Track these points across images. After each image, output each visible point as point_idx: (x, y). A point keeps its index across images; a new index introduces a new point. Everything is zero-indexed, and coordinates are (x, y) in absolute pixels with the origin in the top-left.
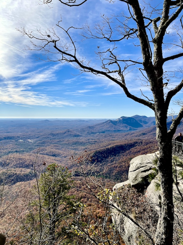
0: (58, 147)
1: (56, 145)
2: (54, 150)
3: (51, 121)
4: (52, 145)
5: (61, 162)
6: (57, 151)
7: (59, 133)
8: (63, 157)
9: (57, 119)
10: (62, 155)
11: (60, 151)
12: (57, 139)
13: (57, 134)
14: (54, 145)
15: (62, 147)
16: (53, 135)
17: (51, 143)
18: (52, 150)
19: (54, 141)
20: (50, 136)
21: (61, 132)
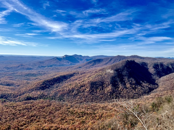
0: (12, 78)
1: (10, 76)
2: (8, 81)
3: (5, 57)
4: (7, 77)
5: (14, 90)
6: (11, 81)
7: (13, 67)
8: (16, 86)
9: (11, 55)
10: (15, 84)
11: (14, 81)
12: (11, 72)
13: (11, 67)
14: (8, 76)
15: (16, 78)
17: (5, 75)
18: (7, 80)
19: (8, 73)
20: (4, 69)
21: (15, 66)
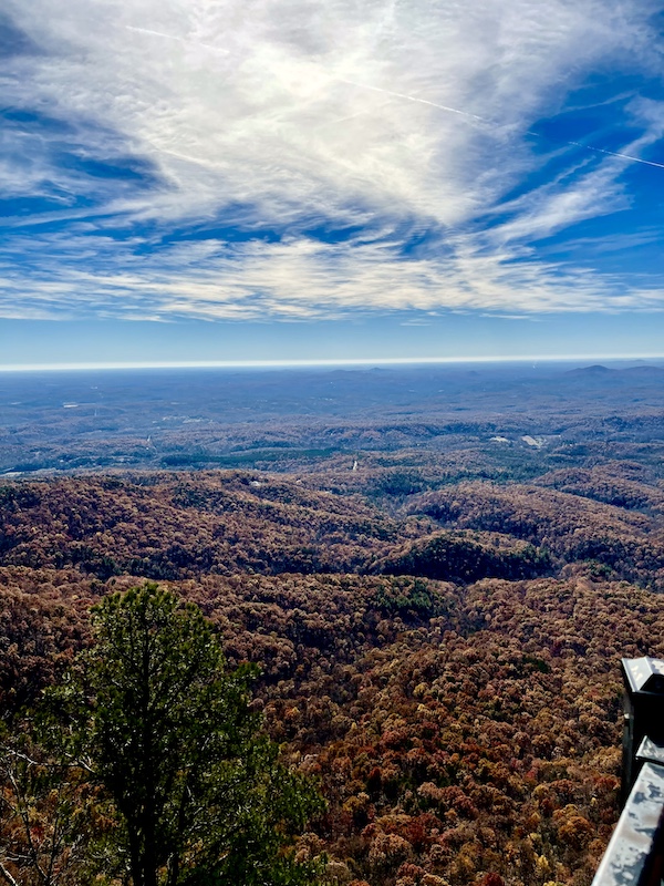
16: (621, 424)
